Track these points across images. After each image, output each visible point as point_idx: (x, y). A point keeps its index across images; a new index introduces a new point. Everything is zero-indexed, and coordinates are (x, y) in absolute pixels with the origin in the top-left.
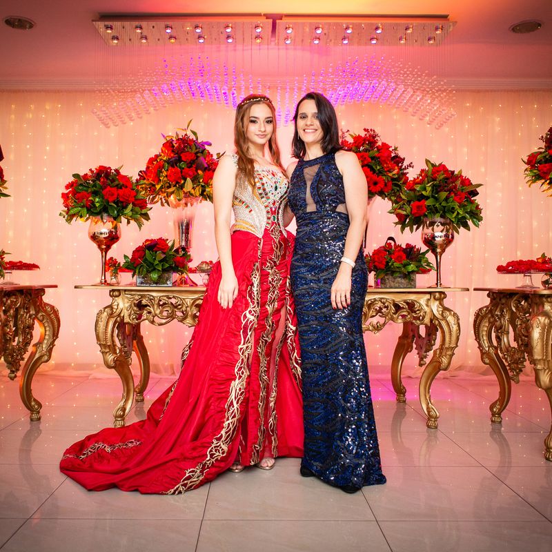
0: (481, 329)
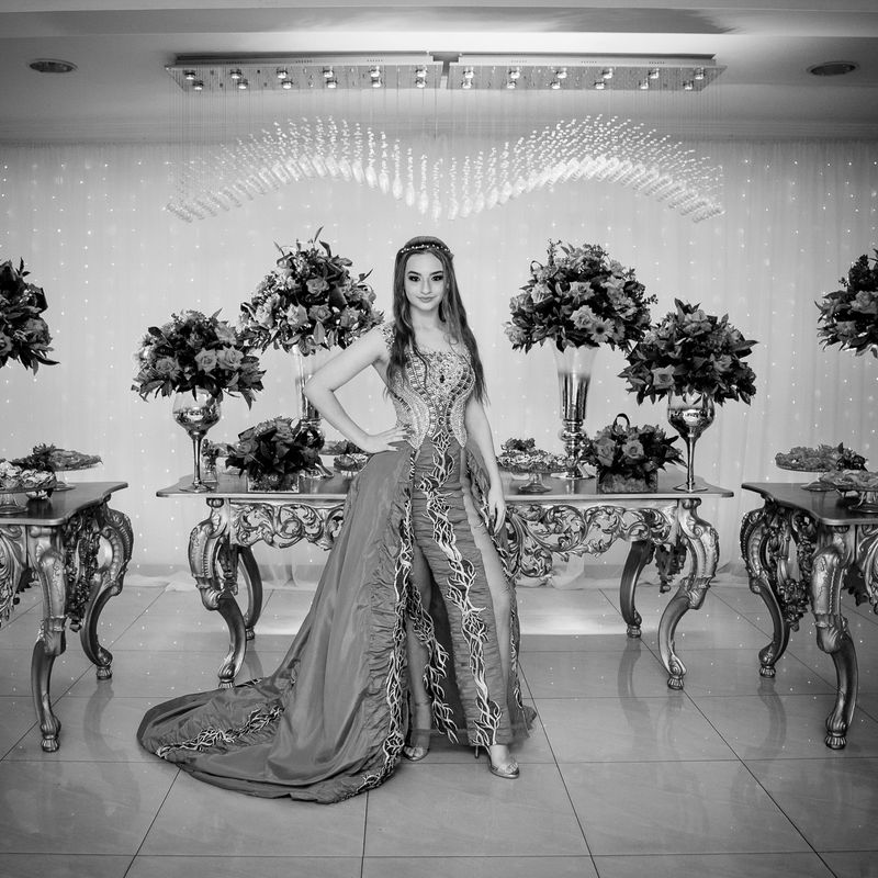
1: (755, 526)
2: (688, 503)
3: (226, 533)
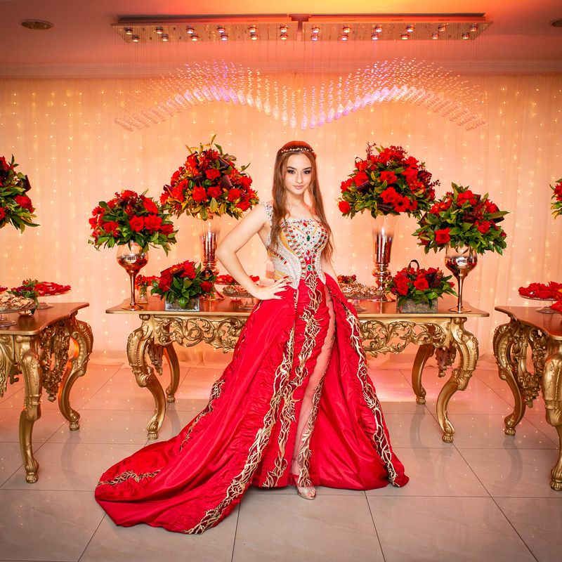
0: (500, 347)
1: (503, 336)
2: (458, 320)
3: (152, 337)
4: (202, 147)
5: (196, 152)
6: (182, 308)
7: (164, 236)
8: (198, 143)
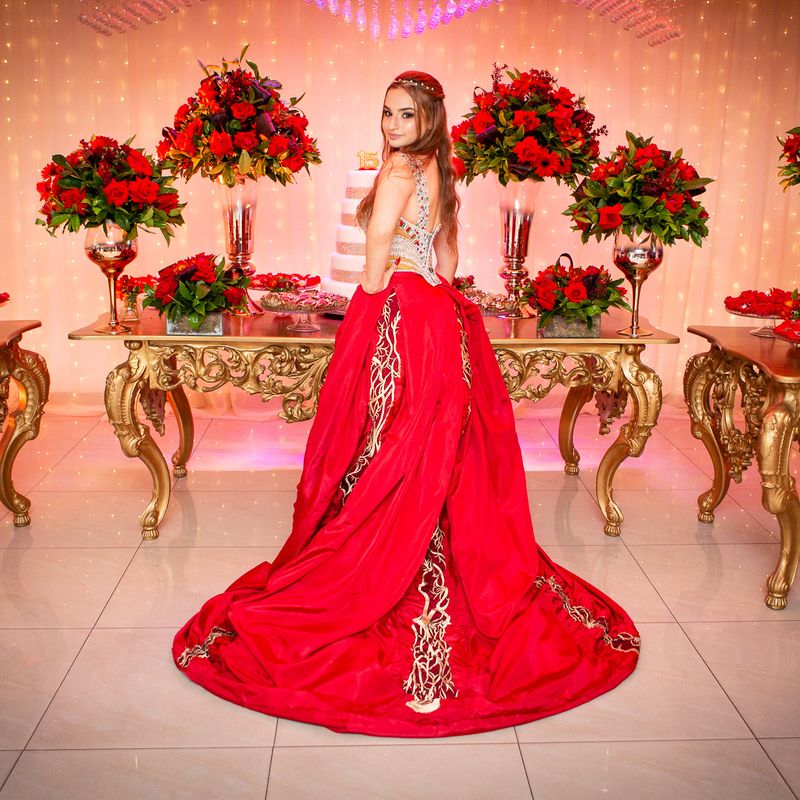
0: (694, 389)
1: (699, 371)
2: (631, 349)
3: (146, 377)
4: (225, 66)
5: (216, 74)
6: (194, 330)
7: (163, 214)
8: (220, 59)
